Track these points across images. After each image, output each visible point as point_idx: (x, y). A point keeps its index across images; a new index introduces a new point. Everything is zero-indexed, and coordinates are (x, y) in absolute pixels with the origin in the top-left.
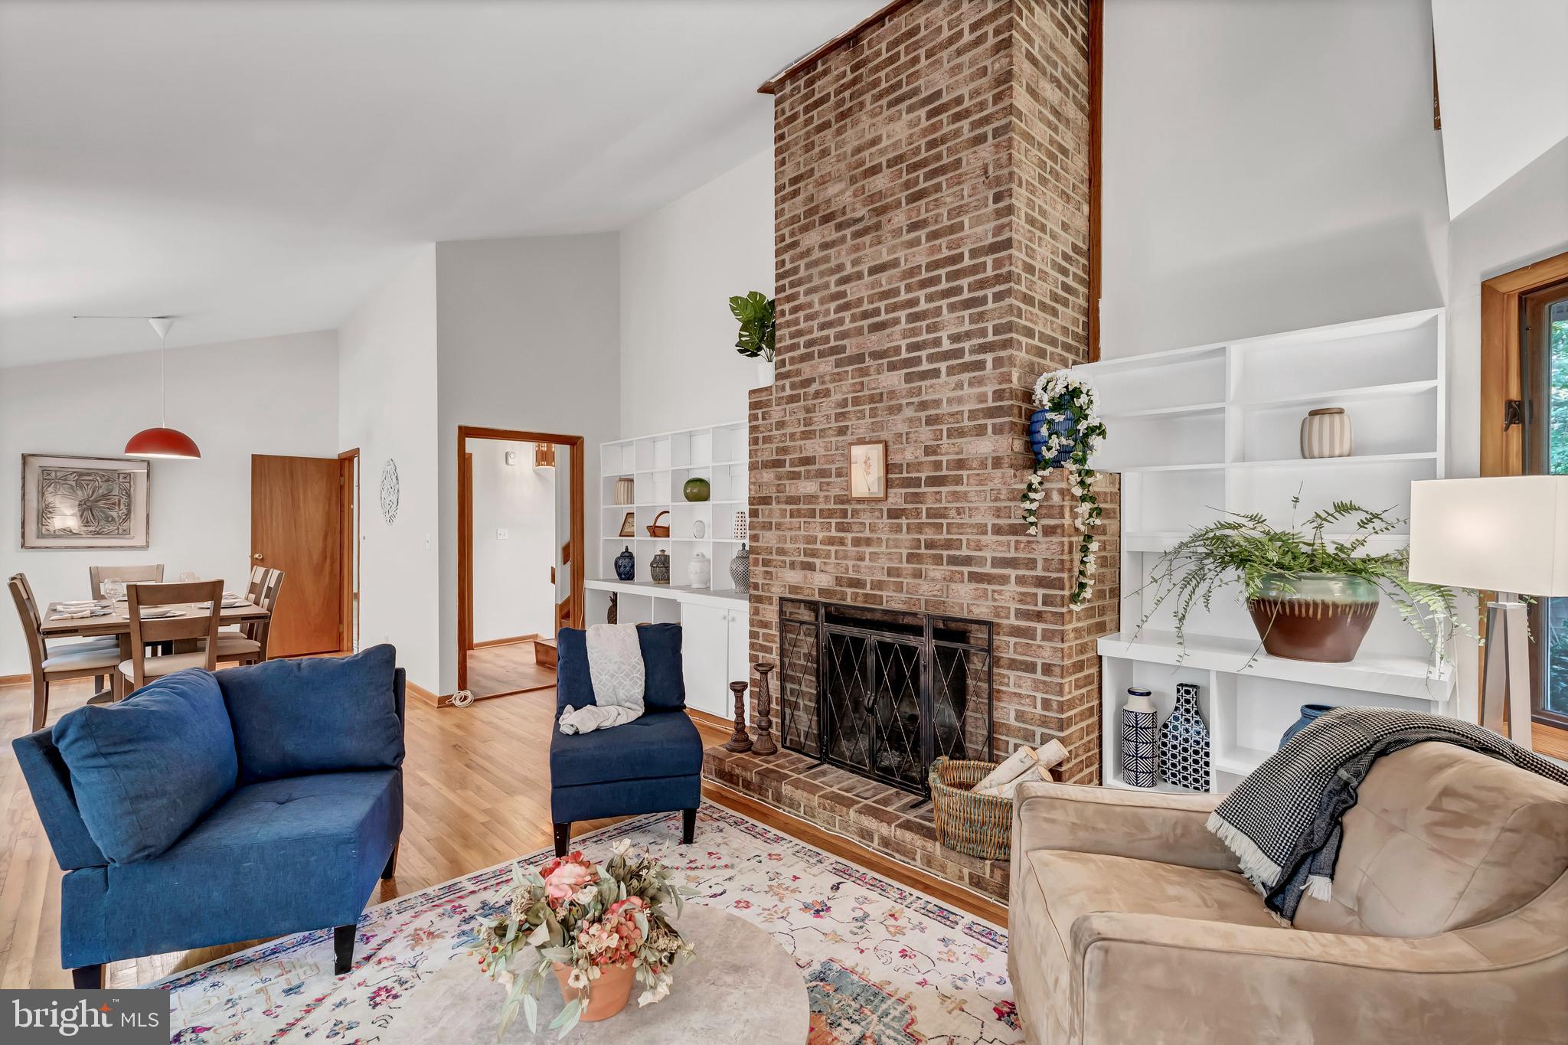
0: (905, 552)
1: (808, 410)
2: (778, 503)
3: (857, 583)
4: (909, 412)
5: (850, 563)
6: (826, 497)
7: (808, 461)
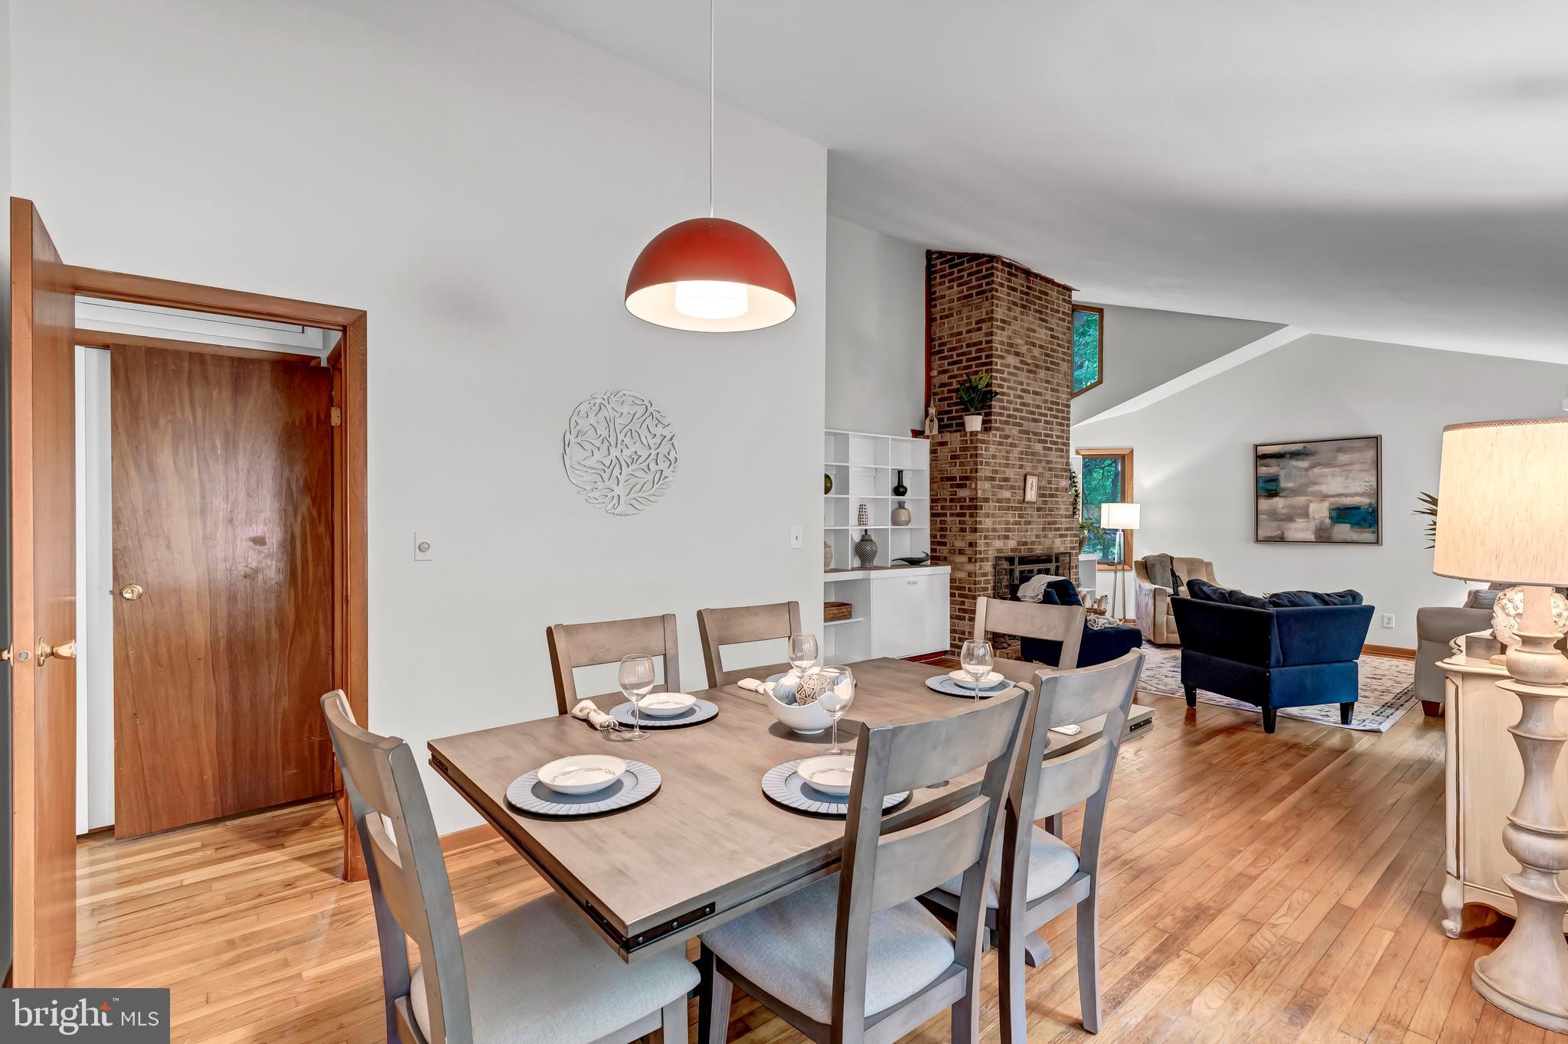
0: (1042, 527)
1: (1007, 452)
2: (993, 502)
3: (1025, 543)
4: (1044, 464)
5: (1023, 533)
6: (1014, 500)
7: (1006, 480)
